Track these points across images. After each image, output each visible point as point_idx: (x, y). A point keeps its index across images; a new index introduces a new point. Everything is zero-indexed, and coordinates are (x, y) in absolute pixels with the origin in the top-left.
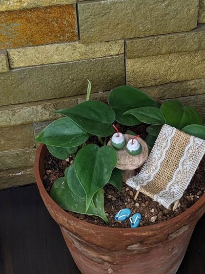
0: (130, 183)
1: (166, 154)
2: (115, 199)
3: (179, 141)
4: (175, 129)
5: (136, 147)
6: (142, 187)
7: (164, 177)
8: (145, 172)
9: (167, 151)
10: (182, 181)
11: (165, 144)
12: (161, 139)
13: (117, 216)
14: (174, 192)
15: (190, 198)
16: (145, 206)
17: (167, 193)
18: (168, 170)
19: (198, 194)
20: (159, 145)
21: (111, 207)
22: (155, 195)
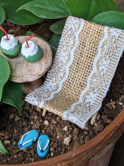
0: (31, 99)
1: (75, 55)
2: (19, 118)
3: (89, 36)
4: (83, 21)
5: (32, 51)
6: (47, 102)
7: (76, 85)
8: (51, 81)
9: (76, 50)
10: (99, 87)
11: (72, 42)
12: (67, 36)
13: (20, 142)
14: (90, 103)
15: (111, 106)
16: (55, 123)
17: (81, 106)
18: (80, 75)
19: (121, 99)
20: (64, 44)
21: (13, 131)
22: (65, 113)
